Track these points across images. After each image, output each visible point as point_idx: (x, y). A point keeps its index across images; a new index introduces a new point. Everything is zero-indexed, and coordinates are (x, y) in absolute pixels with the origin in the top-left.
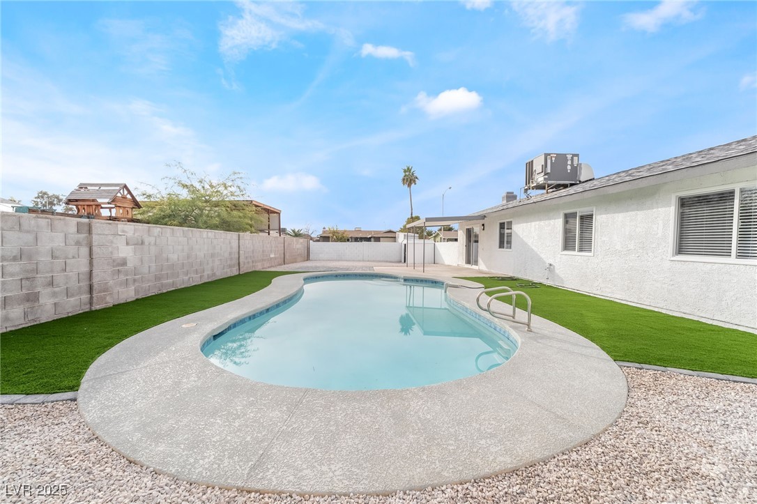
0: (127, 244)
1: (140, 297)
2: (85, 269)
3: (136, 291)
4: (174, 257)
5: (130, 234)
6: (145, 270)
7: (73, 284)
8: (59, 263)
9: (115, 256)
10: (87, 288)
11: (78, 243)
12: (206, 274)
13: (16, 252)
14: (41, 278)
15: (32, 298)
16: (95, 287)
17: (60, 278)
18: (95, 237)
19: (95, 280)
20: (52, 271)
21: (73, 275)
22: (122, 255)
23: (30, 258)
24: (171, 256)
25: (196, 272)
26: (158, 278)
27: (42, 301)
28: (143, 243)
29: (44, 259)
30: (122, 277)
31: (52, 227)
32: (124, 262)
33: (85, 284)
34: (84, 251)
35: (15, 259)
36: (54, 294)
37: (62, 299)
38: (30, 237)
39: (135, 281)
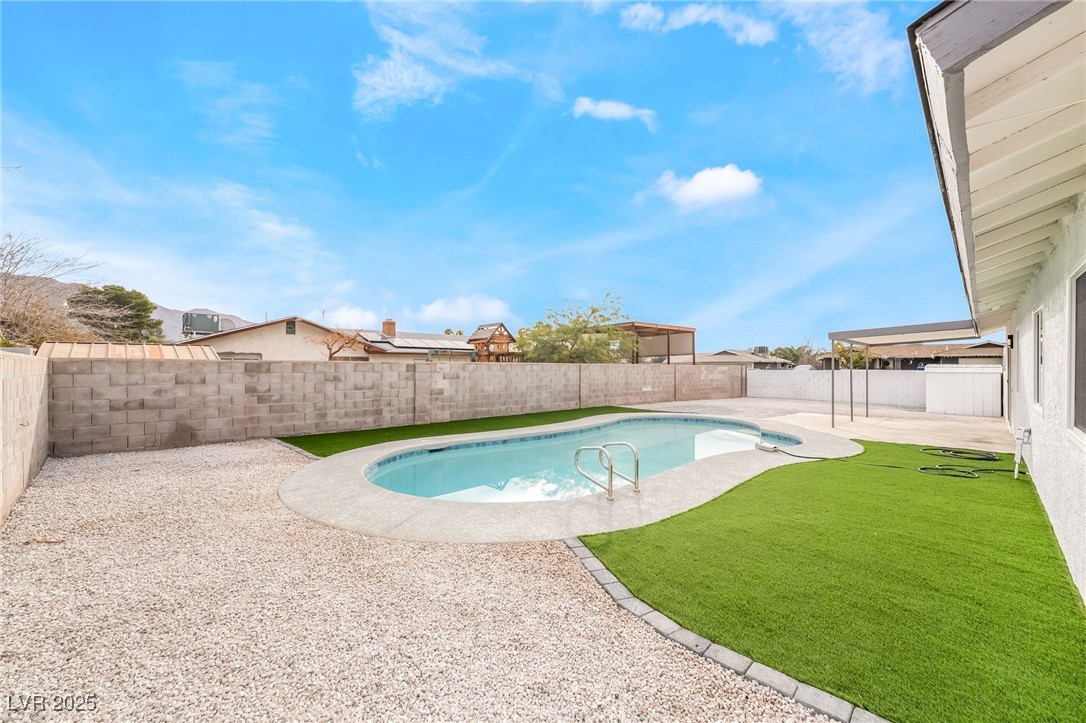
0: (444, 378)
1: (454, 420)
2: (411, 396)
3: (451, 415)
4: (489, 389)
5: (446, 371)
6: (460, 398)
7: (403, 405)
8: (395, 391)
9: (434, 387)
10: (412, 409)
11: (407, 379)
12: (529, 405)
13: (370, 384)
14: (384, 401)
15: (379, 412)
16: (417, 408)
17: (395, 401)
18: (417, 374)
19: (417, 404)
20: (390, 396)
21: (403, 399)
22: (439, 387)
23: (378, 388)
24: (486, 388)
25: (517, 403)
26: (471, 406)
27: (384, 414)
28: (458, 377)
29: (386, 389)
30: (439, 403)
31: (391, 369)
32: (441, 392)
33: (410, 406)
34: (411, 383)
35: (370, 388)
36: (391, 411)
37: (395, 414)
38: (378, 376)
39: (450, 406)
